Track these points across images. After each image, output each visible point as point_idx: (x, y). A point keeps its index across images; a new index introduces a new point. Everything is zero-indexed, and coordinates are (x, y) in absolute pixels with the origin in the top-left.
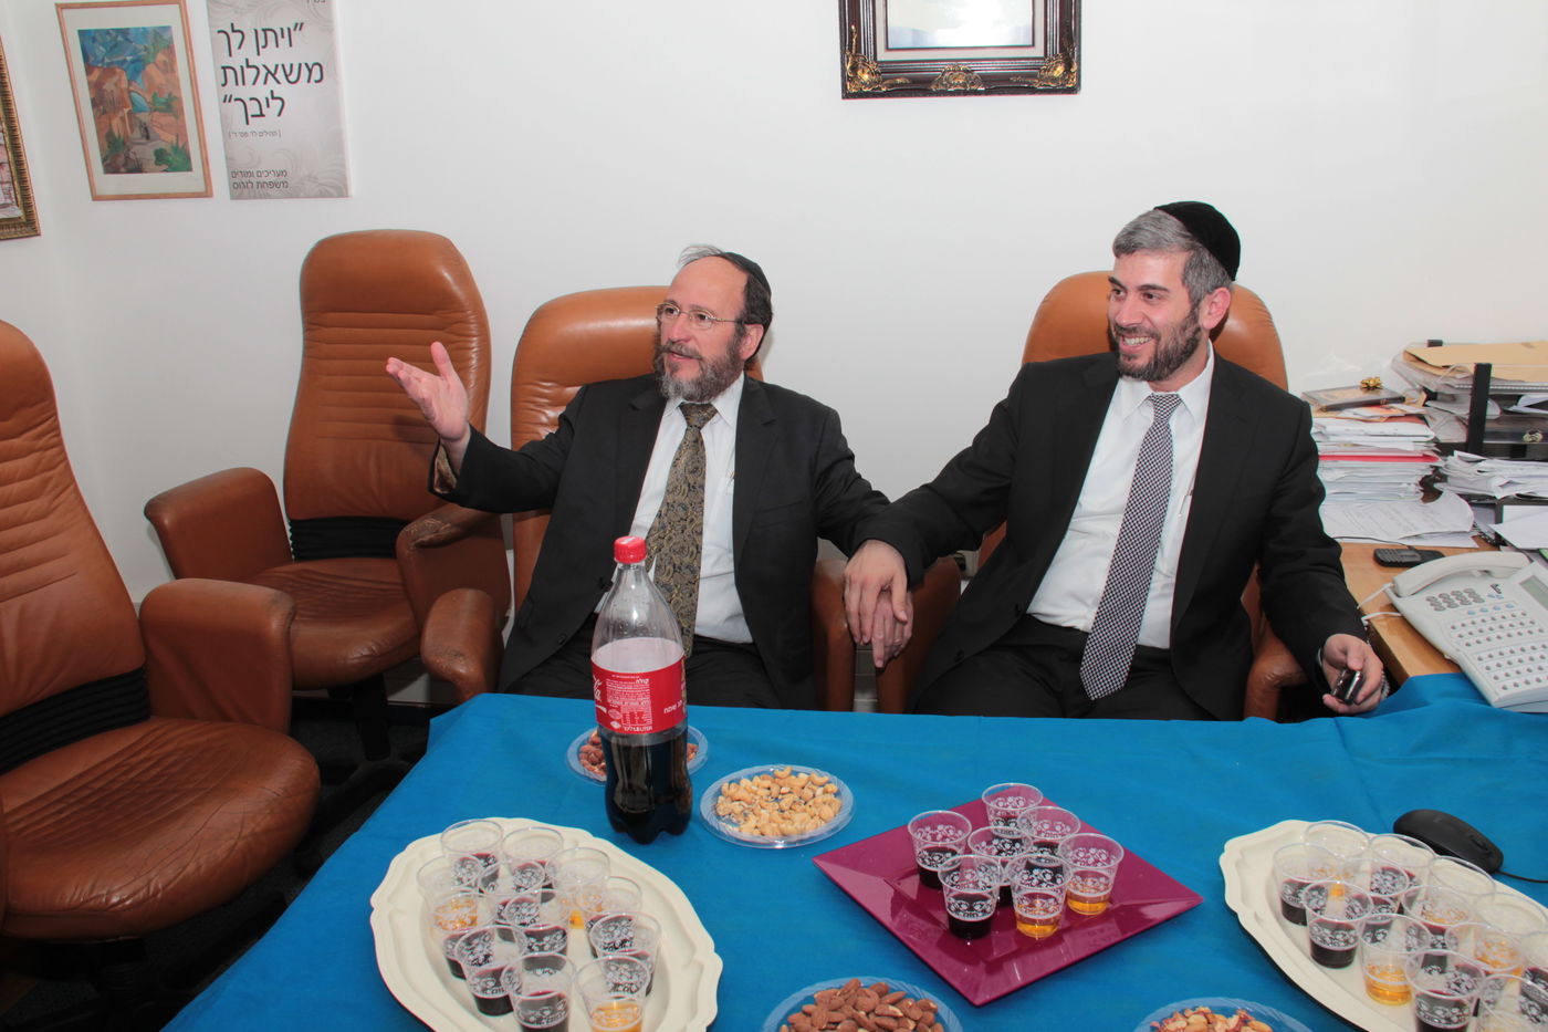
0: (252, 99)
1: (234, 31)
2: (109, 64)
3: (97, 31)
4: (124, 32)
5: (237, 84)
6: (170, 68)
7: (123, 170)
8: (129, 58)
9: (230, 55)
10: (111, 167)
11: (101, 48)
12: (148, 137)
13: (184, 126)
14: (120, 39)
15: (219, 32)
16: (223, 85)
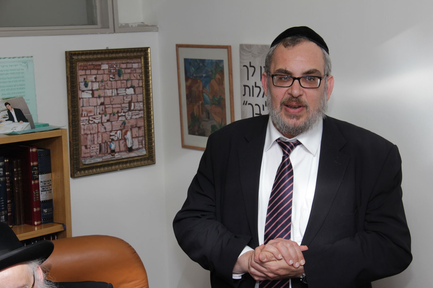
0: (256, 105)
1: (251, 66)
2: (195, 77)
3: (191, 59)
4: (203, 61)
5: (250, 96)
6: (221, 82)
7: (196, 133)
8: (204, 75)
9: (248, 79)
10: (192, 132)
11: (193, 68)
12: (209, 118)
13: (225, 115)
14: (201, 64)
15: (244, 66)
16: (244, 95)
